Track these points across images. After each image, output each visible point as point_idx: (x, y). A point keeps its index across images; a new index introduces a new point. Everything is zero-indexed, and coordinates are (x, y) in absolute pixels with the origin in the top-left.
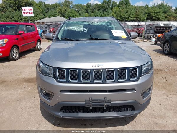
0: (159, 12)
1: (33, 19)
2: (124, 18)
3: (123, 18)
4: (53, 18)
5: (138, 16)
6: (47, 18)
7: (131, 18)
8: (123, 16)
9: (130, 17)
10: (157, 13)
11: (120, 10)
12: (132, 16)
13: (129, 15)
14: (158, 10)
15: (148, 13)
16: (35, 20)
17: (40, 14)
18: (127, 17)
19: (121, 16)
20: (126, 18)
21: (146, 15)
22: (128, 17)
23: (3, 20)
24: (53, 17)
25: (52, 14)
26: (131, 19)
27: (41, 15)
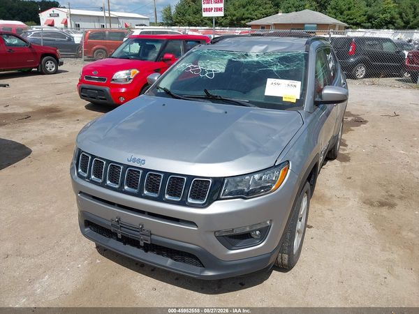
1: (249, 16)
4: (294, 14)
6: (279, 14)
16: (252, 19)
17: (266, 4)
23: (189, 17)
24: (296, 11)
25: (293, 5)
27: (268, 6)
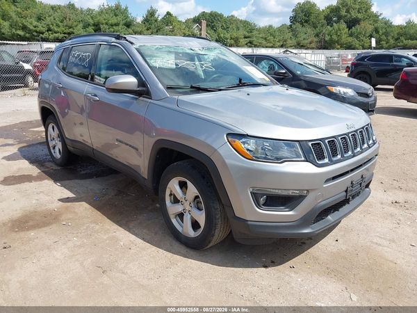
0: (117, 25)
2: (36, 32)
3: (35, 34)
5: (71, 30)
7: (56, 33)
8: (31, 27)
9: (51, 31)
10: (112, 25)
11: (19, 9)
12: (56, 29)
13: (48, 25)
14: (114, 20)
15: (94, 25)
18: (44, 30)
19: (24, 28)
20: (43, 33)
21: (90, 28)
22: (48, 31)
26: (56, 35)
